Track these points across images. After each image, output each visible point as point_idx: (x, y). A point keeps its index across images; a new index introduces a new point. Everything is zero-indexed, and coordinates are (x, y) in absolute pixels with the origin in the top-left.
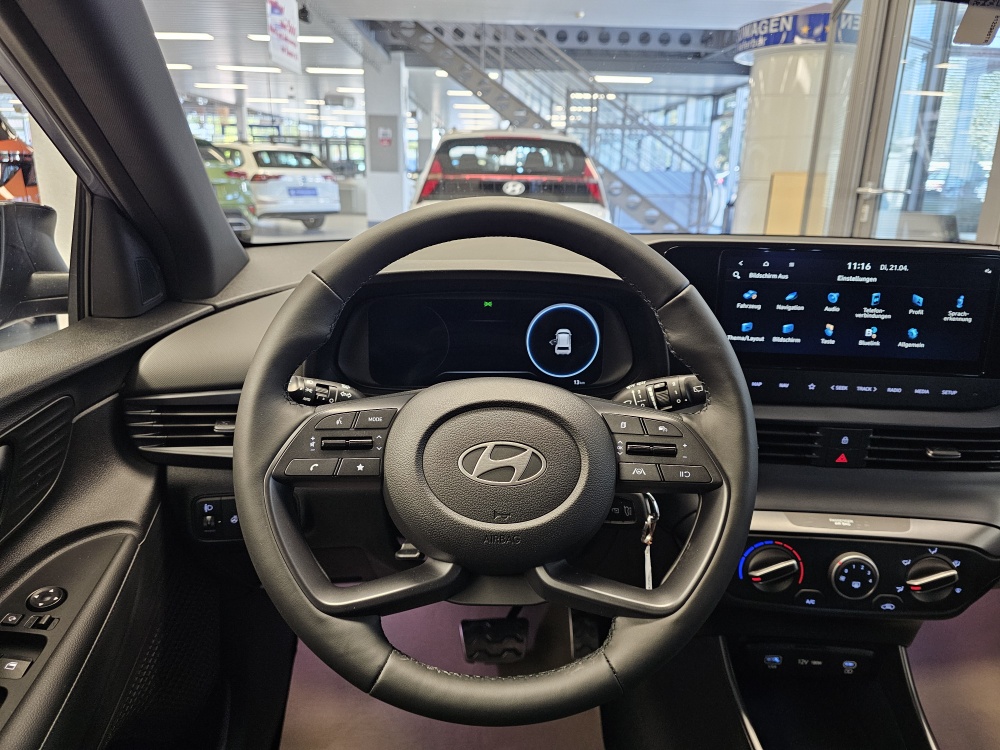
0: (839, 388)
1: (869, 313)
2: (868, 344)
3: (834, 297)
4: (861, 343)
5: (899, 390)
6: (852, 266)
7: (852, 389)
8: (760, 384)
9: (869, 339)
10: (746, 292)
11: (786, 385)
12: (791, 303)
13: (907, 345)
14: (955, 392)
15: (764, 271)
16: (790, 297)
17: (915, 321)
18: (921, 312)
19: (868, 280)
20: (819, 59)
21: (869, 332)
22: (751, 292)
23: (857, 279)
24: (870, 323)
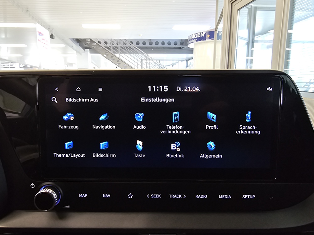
0: (153, 196)
1: (172, 129)
2: (174, 156)
3: (139, 117)
4: (168, 156)
5: (205, 196)
6: (152, 89)
7: (165, 196)
8: (86, 195)
9: (175, 152)
10: (65, 114)
11: (108, 196)
12: (104, 123)
13: (208, 157)
14: (253, 196)
15: (77, 95)
16: (103, 117)
17: (212, 136)
18: (215, 127)
19: (167, 100)
20: (213, 45)
21: (173, 146)
22: (69, 114)
23: (157, 100)
24: (174, 138)
